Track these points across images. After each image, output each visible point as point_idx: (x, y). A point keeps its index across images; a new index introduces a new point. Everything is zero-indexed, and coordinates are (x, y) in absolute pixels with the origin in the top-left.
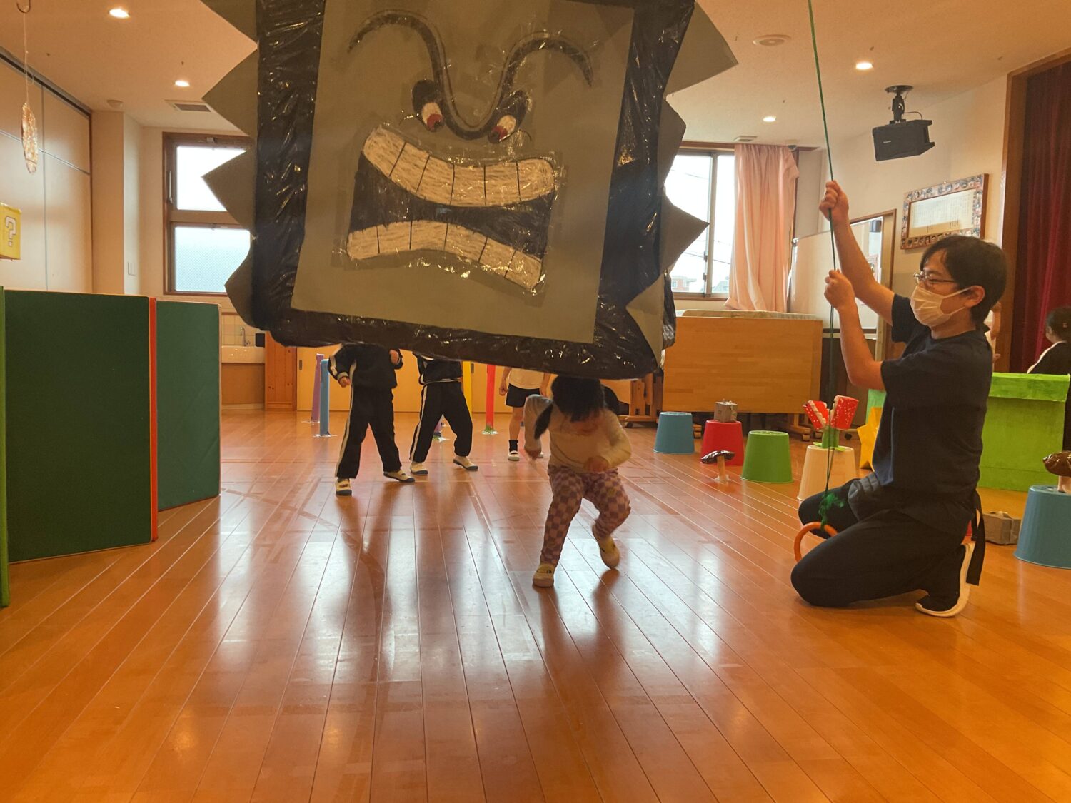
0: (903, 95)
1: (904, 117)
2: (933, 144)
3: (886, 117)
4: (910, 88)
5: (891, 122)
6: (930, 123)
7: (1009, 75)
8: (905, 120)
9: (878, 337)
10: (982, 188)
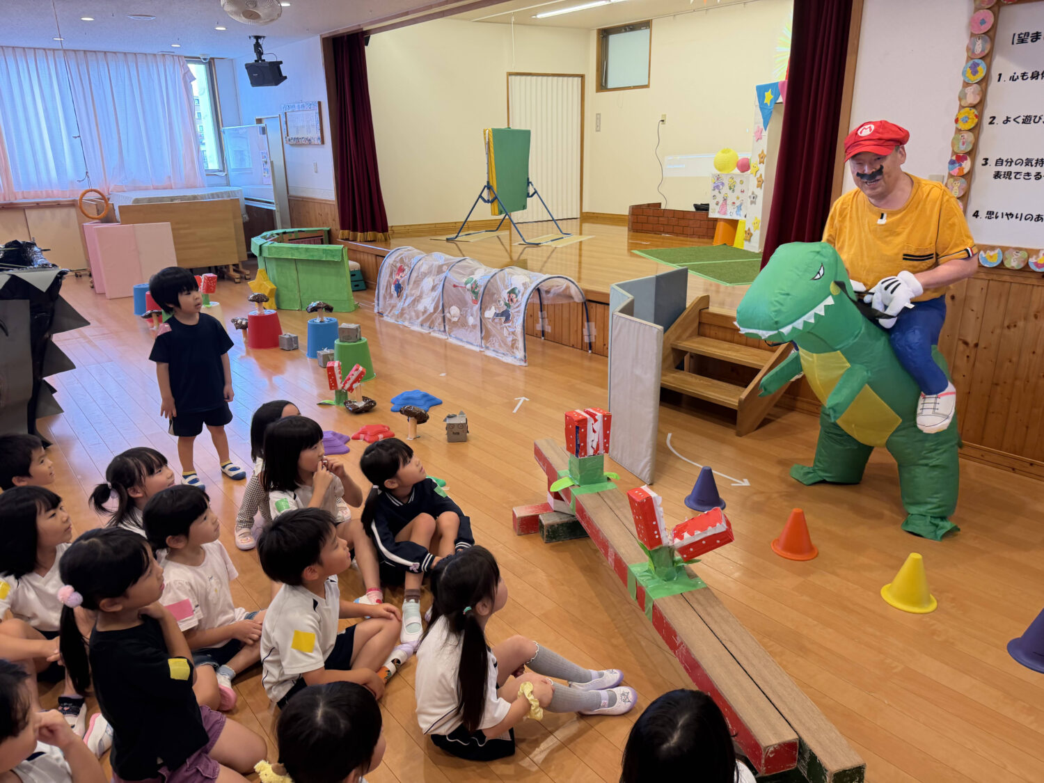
0: (260, 41)
1: (263, 57)
2: (286, 78)
3: (252, 58)
4: (264, 37)
5: (256, 61)
6: (281, 62)
7: (321, 36)
8: (264, 60)
9: (276, 207)
10: (318, 111)
